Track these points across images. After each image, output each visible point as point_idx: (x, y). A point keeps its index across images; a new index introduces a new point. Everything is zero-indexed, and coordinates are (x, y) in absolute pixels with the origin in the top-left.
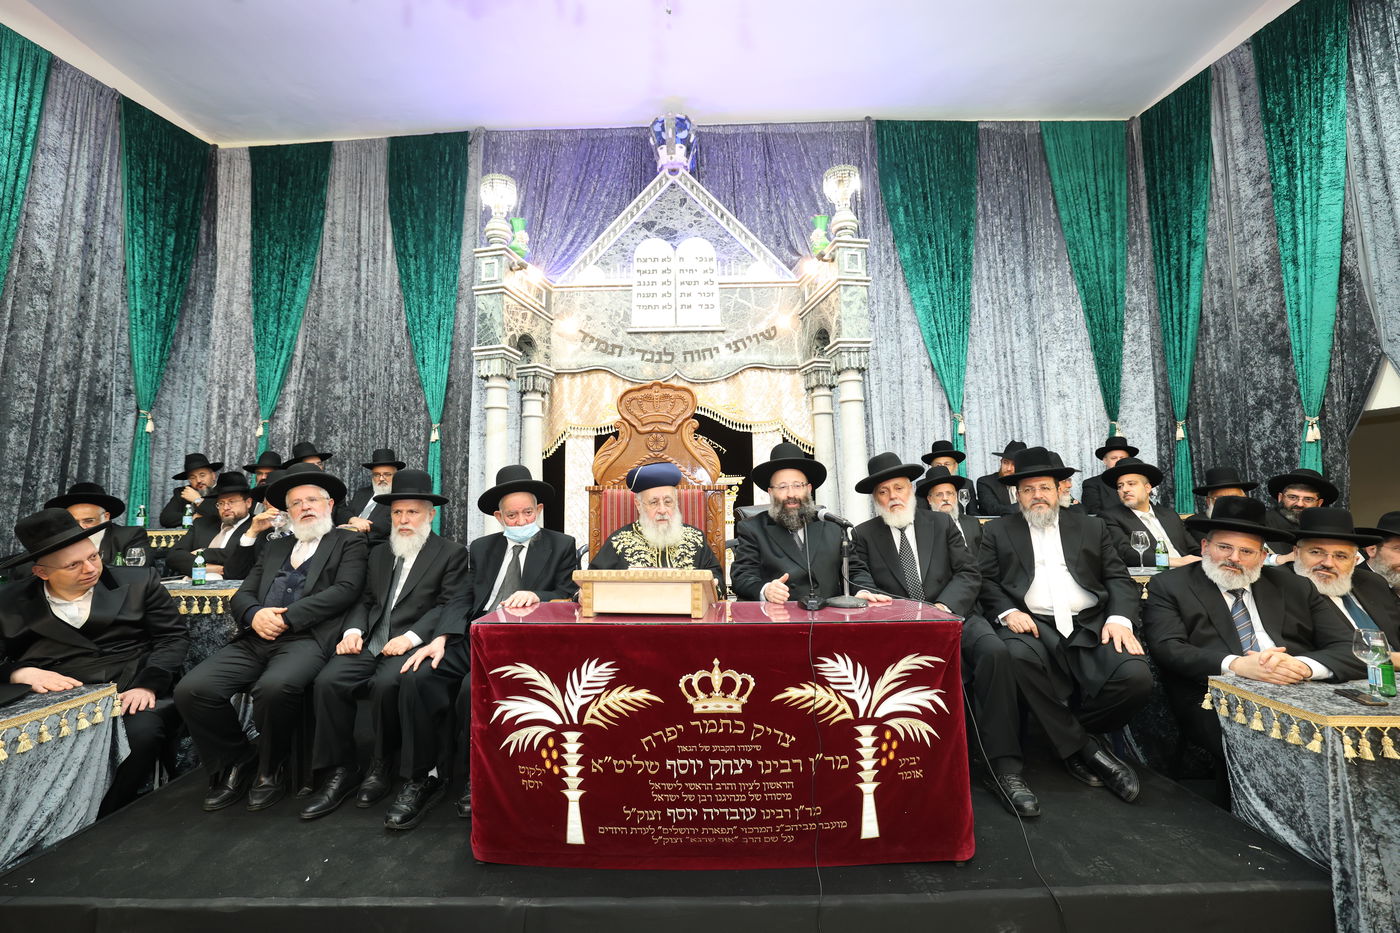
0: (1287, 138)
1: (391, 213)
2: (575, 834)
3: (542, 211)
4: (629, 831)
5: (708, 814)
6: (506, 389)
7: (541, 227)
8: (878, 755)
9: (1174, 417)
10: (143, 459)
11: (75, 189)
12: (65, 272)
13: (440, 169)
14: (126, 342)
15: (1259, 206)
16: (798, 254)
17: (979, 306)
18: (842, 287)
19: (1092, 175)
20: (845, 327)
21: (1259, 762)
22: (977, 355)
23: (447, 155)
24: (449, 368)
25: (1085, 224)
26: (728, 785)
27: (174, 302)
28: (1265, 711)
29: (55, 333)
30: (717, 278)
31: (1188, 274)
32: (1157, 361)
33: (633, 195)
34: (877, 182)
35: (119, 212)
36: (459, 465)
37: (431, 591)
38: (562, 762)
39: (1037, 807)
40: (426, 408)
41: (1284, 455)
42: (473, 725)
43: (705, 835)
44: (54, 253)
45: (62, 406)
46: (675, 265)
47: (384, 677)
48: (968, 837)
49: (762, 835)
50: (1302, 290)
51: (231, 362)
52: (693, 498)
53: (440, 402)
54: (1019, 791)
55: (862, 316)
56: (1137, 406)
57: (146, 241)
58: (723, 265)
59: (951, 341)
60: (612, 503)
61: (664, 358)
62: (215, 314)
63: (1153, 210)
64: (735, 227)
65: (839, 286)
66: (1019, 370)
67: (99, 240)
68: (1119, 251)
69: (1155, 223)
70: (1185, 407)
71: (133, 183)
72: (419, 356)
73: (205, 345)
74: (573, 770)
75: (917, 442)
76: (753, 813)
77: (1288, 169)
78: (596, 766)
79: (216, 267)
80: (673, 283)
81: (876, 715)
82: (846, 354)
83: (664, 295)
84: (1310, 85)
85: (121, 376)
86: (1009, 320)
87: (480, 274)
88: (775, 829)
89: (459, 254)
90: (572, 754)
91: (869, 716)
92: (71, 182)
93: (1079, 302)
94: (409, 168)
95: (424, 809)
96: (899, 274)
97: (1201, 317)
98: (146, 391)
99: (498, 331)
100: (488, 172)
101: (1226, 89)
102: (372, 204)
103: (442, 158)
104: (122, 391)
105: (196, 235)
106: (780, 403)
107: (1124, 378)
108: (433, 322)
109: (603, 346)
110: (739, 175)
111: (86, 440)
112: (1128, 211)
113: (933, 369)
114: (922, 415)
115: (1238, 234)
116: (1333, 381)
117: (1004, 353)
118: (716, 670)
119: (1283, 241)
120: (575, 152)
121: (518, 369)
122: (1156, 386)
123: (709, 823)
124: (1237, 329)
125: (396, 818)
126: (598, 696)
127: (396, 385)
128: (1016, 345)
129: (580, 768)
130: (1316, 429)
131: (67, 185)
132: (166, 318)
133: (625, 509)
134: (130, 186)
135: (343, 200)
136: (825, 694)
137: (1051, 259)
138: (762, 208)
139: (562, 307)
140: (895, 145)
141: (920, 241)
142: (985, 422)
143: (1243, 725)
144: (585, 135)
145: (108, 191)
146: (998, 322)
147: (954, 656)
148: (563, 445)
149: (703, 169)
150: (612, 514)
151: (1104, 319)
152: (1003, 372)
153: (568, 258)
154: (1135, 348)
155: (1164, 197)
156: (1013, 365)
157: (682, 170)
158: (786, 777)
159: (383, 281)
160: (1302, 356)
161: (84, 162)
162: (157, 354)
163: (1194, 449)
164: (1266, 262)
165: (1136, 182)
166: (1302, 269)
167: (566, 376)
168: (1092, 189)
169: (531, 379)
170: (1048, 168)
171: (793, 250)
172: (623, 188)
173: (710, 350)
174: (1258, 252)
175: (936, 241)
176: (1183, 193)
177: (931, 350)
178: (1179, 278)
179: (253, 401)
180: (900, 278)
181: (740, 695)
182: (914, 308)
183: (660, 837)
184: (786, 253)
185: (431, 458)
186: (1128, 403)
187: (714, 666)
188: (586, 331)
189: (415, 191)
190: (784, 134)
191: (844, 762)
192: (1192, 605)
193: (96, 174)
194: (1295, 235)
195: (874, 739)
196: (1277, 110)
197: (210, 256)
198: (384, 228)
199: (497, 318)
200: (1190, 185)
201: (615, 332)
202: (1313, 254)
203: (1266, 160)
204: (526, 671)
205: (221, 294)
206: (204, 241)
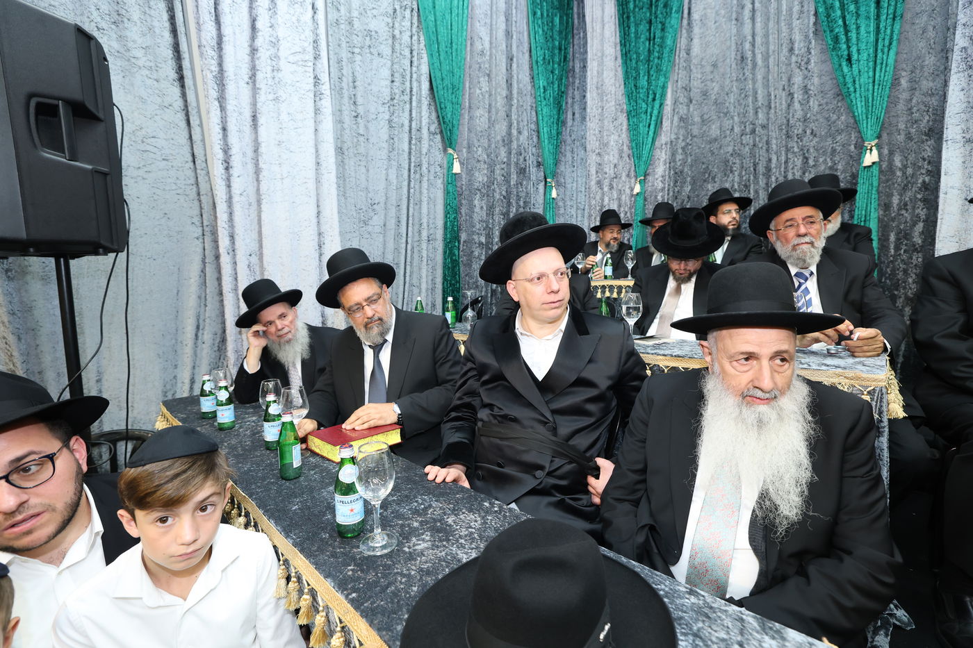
12: (496, 56)
27: (561, 80)
29: (494, 111)
44: (489, 40)
45: (503, 176)
51: (604, 129)
53: (880, 108)
62: (589, 88)
67: (514, 25)
73: (584, 119)
79: (586, 43)
85: (534, 150)
98: (550, 161)
104: (535, 163)
132: (558, 95)
162: (555, 128)
179: (626, 163)
197: (582, 34)
205: (592, 66)
206: (576, 21)
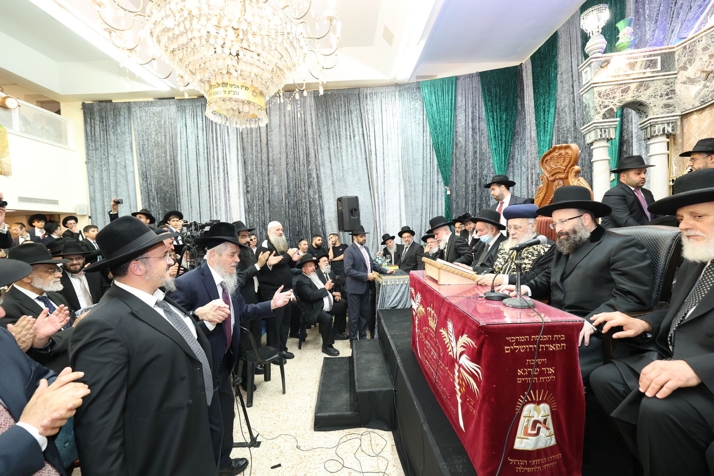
12: (468, 145)
14: (492, 162)
27: (508, 140)
29: (468, 167)
35: (483, 115)
44: (465, 141)
57: (494, 122)
67: (478, 129)
111: (481, 200)
131: (466, 116)
132: (505, 147)
135: (564, 58)
161: (470, 104)
162: (503, 162)
193: (474, 106)
197: (523, 113)
199: (591, 105)
206: (520, 108)
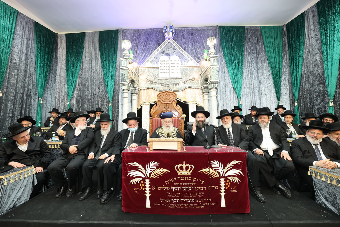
0: (325, 29)
1: (100, 49)
2: (148, 205)
3: (137, 49)
4: (162, 205)
5: (182, 201)
6: (128, 93)
7: (136, 53)
8: (225, 186)
9: (294, 100)
10: (40, 110)
11: (23, 44)
12: (21, 64)
13: (112, 39)
14: (36, 81)
15: (318, 46)
16: (200, 60)
17: (245, 72)
18: (211, 68)
19: (274, 39)
20: (212, 77)
21: (324, 189)
22: (244, 85)
23: (113, 36)
24: (114, 88)
25: (272, 52)
26: (187, 193)
27: (47, 72)
28: (326, 176)
29: (19, 79)
30: (180, 65)
31: (298, 64)
32: (290, 86)
33: (159, 45)
34: (220, 42)
35: (34, 50)
36: (116, 112)
37: (111, 143)
38: (145, 187)
39: (265, 199)
40: (108, 98)
41: (323, 110)
42: (122, 177)
43: (181, 206)
44: (19, 60)
45: (21, 97)
46: (169, 62)
47: (100, 165)
48: (248, 207)
49: (196, 206)
50: (329, 68)
51: (61, 86)
52: (176, 120)
53: (112, 96)
54: (260, 195)
55: (216, 75)
56: (285, 97)
57: (40, 57)
58: (181, 62)
59: (238, 81)
60: (156, 121)
61: (167, 85)
62: (57, 75)
63: (289, 48)
64: (184, 53)
65: (211, 67)
66: (255, 88)
67: (29, 56)
68: (280, 58)
69: (290, 51)
70: (297, 97)
71: (37, 42)
72: (106, 85)
73: (55, 82)
74: (148, 189)
75: (229, 106)
76: (193, 200)
77: (326, 37)
78: (154, 188)
79: (57, 63)
80: (169, 67)
81: (225, 176)
82: (212, 84)
83: (167, 70)
84: (332, 15)
85: (34, 90)
86: (253, 76)
87: (122, 64)
88: (199, 204)
89: (116, 60)
90: (147, 185)
91: (223, 176)
92: (23, 42)
93: (270, 71)
94: (104, 38)
95: (110, 198)
96: (225, 64)
97: (302, 75)
99: (126, 79)
100: (123, 39)
101: (309, 17)
102: (95, 48)
103: (112, 36)
104: (35, 93)
105: (53, 55)
106: (195, 96)
107: (281, 90)
108: (110, 76)
109: (152, 82)
110: (185, 40)
111: (26, 105)
112: (283, 49)
113: (233, 88)
114: (231, 99)
115: (312, 54)
116: (337, 91)
117: (251, 84)
118: (184, 164)
119: (324, 55)
120: (145, 34)
121: (131, 88)
122: (290, 92)
123: (182, 203)
124: (311, 78)
125: (103, 200)
126: (154, 170)
127: (101, 92)
128: (254, 82)
129: (149, 189)
130: (332, 103)
131: (22, 43)
132: (45, 75)
133: (159, 123)
134: (37, 43)
135: (88, 47)
136: (212, 170)
137: (263, 60)
138: (191, 48)
139: (141, 73)
140: (224, 32)
141: (230, 56)
142: (246, 101)
143: (319, 179)
144: (147, 30)
145: (31, 44)
146: (250, 76)
147: (245, 161)
148: (142, 107)
149: (176, 38)
150: (156, 124)
151: (277, 75)
152: (251, 89)
153: (143, 61)
154: (284, 83)
155: (292, 45)
156: (254, 87)
157: (171, 39)
158: (202, 191)
159: (98, 66)
160: (329, 84)
161: (26, 37)
162: (43, 85)
163: (300, 108)
164: (319, 61)
165: (285, 41)
166: (329, 63)
167: (143, 90)
168: (274, 43)
169: (134, 91)
170: (263, 38)
171: (199, 58)
172: (156, 43)
173: (178, 83)
174: (317, 58)
175: (234, 56)
176: (297, 44)
177: (233, 83)
178: (296, 65)
179: (66, 96)
180: (225, 65)
181: (190, 170)
182: (229, 73)
183: (170, 206)
184: (197, 59)
185: (109, 110)
186: (282, 96)
187: (183, 163)
188: (148, 79)
189: (106, 44)
190: (196, 30)
191: (217, 188)
192: (304, 148)
193: (28, 40)
194: (327, 54)
195: (224, 182)
196: (323, 22)
197: (56, 60)
198: (98, 53)
199: (126, 75)
200: (299, 42)
201: (155, 79)
202: (332, 58)
203: (320, 35)
204: (136, 164)
205: (59, 70)
206: (54, 57)
